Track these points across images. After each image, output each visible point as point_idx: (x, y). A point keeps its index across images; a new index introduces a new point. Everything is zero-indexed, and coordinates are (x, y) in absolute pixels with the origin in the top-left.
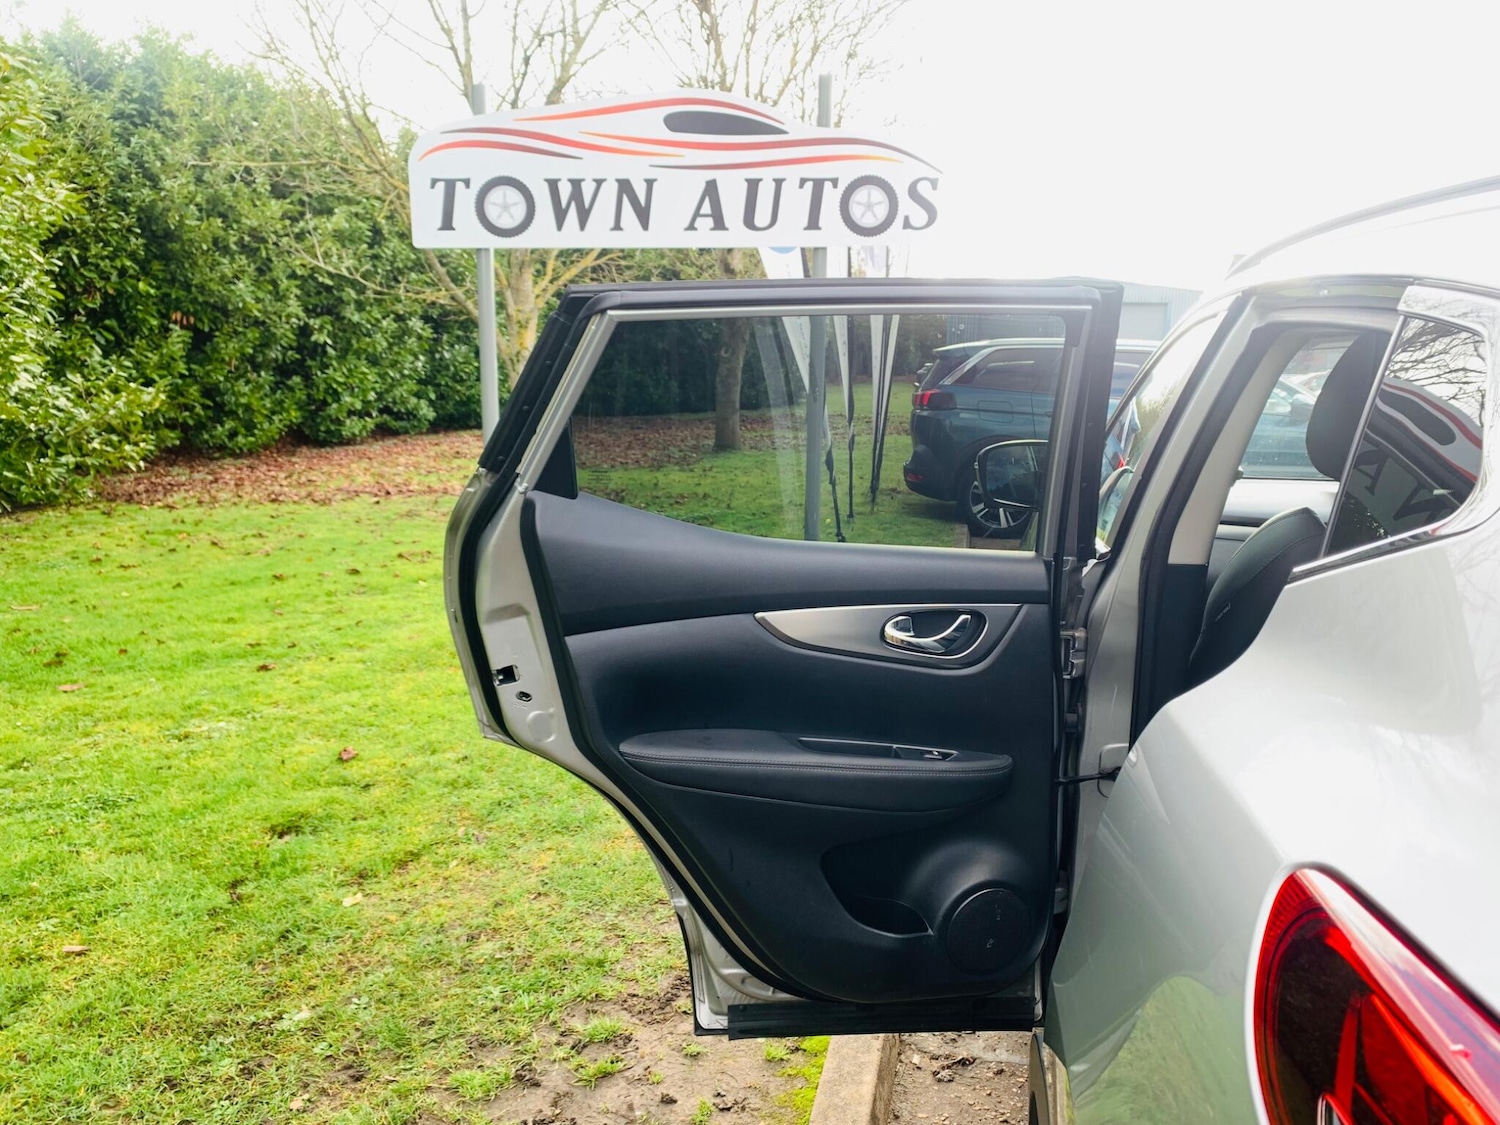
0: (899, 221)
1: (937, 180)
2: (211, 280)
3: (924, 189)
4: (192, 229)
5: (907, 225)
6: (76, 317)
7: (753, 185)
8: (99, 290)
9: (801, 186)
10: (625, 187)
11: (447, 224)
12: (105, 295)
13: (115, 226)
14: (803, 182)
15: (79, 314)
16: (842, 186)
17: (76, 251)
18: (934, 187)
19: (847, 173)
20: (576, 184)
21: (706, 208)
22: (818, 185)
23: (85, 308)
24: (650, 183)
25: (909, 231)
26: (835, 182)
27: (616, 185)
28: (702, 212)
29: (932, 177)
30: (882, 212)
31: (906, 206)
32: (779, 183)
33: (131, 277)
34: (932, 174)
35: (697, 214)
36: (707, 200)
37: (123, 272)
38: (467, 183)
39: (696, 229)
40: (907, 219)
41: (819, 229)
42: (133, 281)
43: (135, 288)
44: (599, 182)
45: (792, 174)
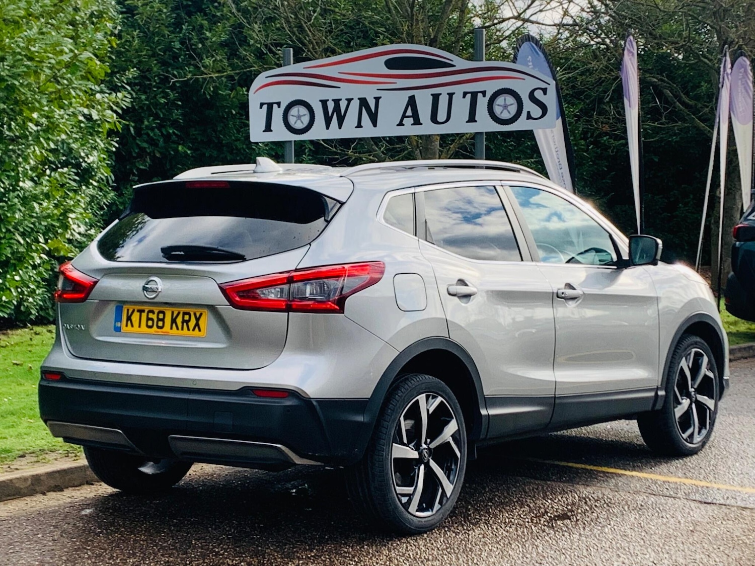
0: (524, 115)
1: (546, 89)
2: (237, 140)
3: (539, 95)
4: (224, 98)
5: (529, 117)
6: (131, 177)
7: (436, 97)
8: (149, 154)
9: (464, 97)
10: (363, 102)
11: (268, 129)
12: (153, 158)
13: (163, 101)
14: (465, 94)
15: (134, 174)
16: (488, 95)
17: (133, 124)
18: (545, 93)
19: (491, 87)
20: (337, 102)
21: (409, 113)
22: (474, 95)
23: (138, 169)
24: (377, 99)
25: (530, 120)
26: (484, 93)
27: (358, 101)
28: (407, 115)
29: (543, 87)
30: (513, 109)
31: (528, 105)
32: (451, 95)
33: (174, 142)
34: (544, 86)
35: (404, 116)
36: (410, 108)
37: (167, 137)
38: (279, 104)
39: (403, 125)
40: (529, 113)
41: (476, 121)
42: (175, 146)
43: (176, 151)
44: (349, 100)
45: (458, 90)
